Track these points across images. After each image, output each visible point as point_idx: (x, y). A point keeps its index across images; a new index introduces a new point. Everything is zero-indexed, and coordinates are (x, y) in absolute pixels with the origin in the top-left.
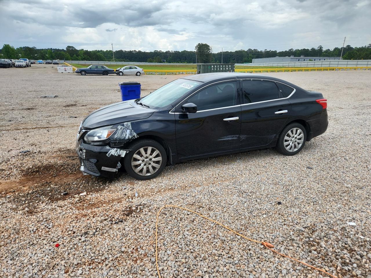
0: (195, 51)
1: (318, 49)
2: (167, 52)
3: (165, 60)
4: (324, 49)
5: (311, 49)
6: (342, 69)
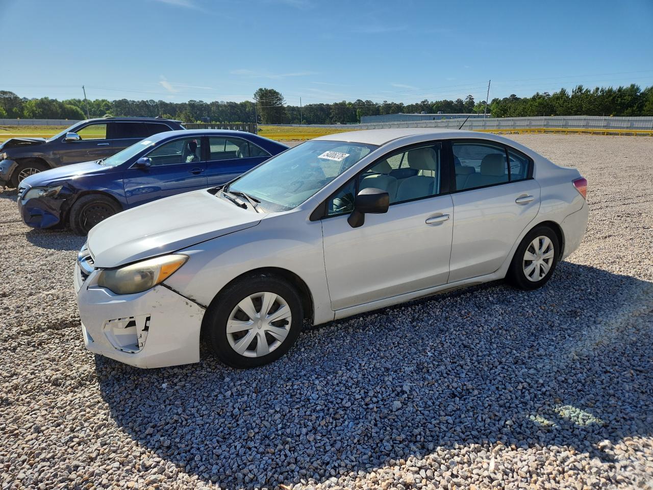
0: (254, 101)
1: (467, 100)
2: (213, 104)
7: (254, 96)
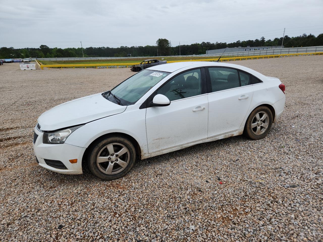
0: (157, 45)
1: (262, 39)
2: (132, 48)
3: (131, 55)
4: (266, 40)
5: (255, 40)
6: (285, 56)
7: (156, 43)
